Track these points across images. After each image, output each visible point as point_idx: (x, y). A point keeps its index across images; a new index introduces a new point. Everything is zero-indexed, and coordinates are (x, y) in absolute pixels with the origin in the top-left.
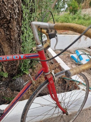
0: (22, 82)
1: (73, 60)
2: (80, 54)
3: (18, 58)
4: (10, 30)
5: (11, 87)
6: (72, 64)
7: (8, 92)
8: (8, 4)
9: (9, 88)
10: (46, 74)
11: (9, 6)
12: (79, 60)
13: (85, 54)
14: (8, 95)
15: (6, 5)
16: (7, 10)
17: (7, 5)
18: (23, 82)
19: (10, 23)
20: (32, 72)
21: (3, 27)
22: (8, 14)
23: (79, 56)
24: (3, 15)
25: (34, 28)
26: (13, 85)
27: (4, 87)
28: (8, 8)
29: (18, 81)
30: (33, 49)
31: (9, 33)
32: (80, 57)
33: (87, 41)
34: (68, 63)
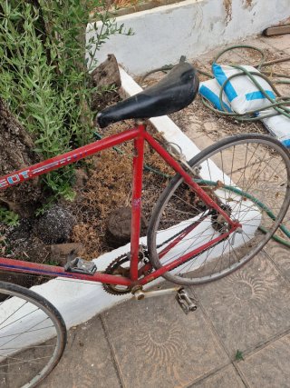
0: (63, 216)
1: (205, 103)
2: (228, 76)
6: (204, 118)
7: (35, 247)
9: (35, 235)
12: (225, 99)
13: (245, 74)
18: (67, 216)
20: (86, 177)
23: (225, 87)
26: (43, 230)
27: (22, 237)
29: (53, 218)
32: (227, 88)
33: (255, 9)
34: (191, 118)
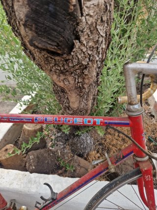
0: (89, 141)
3: (92, 123)
4: (84, 76)
5: (71, 145)
7: (66, 151)
8: (88, 43)
9: (69, 145)
10: (139, 159)
11: (91, 44)
14: (66, 158)
15: (84, 45)
16: (84, 53)
17: (86, 45)
18: (91, 143)
19: (86, 68)
21: (73, 75)
22: (86, 57)
24: (77, 61)
25: (129, 75)
26: (74, 144)
27: (62, 142)
28: (87, 49)
29: (83, 140)
30: (119, 100)
31: (81, 81)
